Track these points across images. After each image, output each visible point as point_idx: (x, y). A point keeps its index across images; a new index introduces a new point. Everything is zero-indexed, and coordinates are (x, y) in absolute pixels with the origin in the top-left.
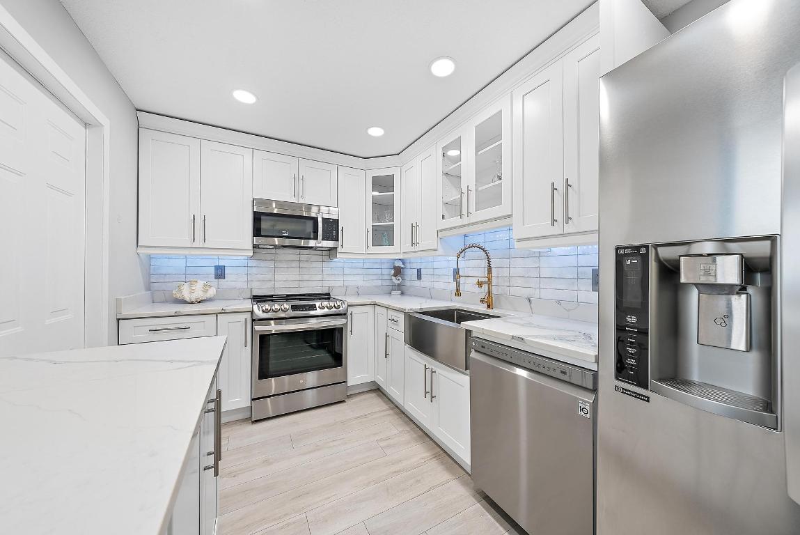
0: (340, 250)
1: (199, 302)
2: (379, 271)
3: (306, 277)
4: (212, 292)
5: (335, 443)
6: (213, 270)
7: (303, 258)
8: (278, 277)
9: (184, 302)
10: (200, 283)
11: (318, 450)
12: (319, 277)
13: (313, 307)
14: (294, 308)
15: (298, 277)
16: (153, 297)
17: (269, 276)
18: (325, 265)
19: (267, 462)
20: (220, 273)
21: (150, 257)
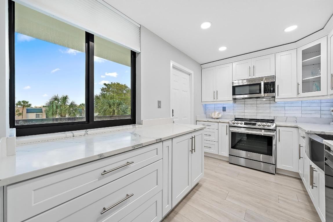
0: (276, 97)
1: (217, 119)
2: (319, 108)
3: (260, 111)
4: (220, 116)
5: (256, 184)
6: (222, 108)
7: (258, 102)
8: (246, 111)
9: (212, 118)
10: (217, 113)
11: (247, 182)
12: (268, 111)
13: (255, 124)
14: (245, 124)
15: (256, 112)
16: (206, 116)
17: (242, 111)
18: (272, 105)
19: (227, 175)
20: (224, 109)
21: (206, 105)
